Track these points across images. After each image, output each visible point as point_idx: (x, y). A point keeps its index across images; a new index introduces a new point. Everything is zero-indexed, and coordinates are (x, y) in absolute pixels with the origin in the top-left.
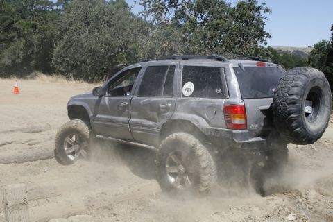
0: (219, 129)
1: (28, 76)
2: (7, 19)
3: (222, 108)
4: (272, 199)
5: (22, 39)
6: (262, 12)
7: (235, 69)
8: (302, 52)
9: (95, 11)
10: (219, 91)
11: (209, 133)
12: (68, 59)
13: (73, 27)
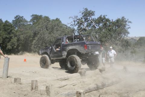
1: (19, 54)
2: (10, 29)
6: (127, 23)
12: (39, 46)
13: (41, 32)
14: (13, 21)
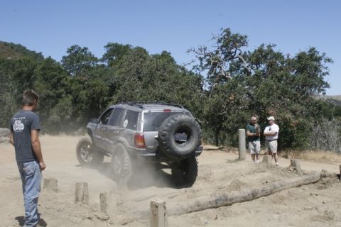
2: (56, 76)
5: (69, 95)
6: (322, 62)
14: (64, 57)
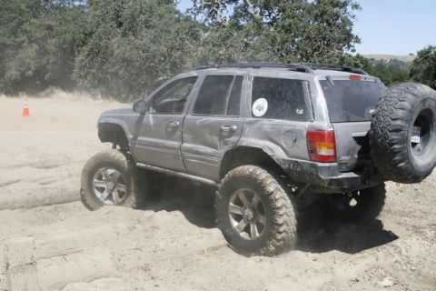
0: (299, 160)
1: (42, 94)
2: (14, 18)
3: (305, 134)
4: (362, 257)
5: (34, 45)
6: (349, 8)
7: (322, 83)
8: (401, 62)
9: (130, 8)
10: (301, 112)
11: (287, 166)
12: (94, 71)
13: (101, 29)
